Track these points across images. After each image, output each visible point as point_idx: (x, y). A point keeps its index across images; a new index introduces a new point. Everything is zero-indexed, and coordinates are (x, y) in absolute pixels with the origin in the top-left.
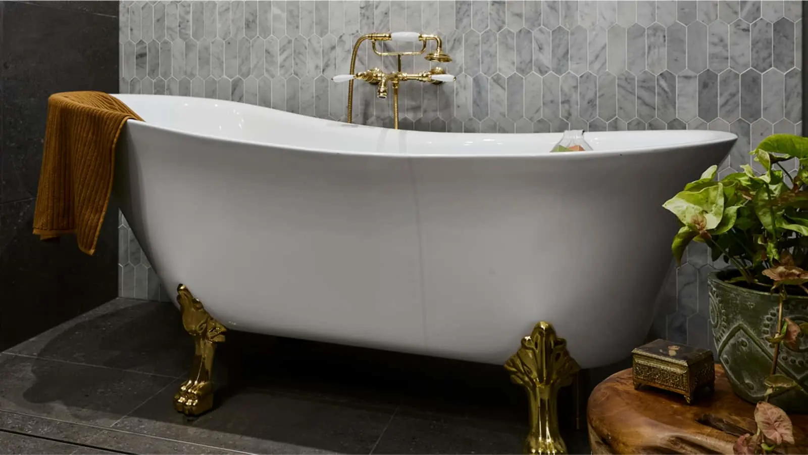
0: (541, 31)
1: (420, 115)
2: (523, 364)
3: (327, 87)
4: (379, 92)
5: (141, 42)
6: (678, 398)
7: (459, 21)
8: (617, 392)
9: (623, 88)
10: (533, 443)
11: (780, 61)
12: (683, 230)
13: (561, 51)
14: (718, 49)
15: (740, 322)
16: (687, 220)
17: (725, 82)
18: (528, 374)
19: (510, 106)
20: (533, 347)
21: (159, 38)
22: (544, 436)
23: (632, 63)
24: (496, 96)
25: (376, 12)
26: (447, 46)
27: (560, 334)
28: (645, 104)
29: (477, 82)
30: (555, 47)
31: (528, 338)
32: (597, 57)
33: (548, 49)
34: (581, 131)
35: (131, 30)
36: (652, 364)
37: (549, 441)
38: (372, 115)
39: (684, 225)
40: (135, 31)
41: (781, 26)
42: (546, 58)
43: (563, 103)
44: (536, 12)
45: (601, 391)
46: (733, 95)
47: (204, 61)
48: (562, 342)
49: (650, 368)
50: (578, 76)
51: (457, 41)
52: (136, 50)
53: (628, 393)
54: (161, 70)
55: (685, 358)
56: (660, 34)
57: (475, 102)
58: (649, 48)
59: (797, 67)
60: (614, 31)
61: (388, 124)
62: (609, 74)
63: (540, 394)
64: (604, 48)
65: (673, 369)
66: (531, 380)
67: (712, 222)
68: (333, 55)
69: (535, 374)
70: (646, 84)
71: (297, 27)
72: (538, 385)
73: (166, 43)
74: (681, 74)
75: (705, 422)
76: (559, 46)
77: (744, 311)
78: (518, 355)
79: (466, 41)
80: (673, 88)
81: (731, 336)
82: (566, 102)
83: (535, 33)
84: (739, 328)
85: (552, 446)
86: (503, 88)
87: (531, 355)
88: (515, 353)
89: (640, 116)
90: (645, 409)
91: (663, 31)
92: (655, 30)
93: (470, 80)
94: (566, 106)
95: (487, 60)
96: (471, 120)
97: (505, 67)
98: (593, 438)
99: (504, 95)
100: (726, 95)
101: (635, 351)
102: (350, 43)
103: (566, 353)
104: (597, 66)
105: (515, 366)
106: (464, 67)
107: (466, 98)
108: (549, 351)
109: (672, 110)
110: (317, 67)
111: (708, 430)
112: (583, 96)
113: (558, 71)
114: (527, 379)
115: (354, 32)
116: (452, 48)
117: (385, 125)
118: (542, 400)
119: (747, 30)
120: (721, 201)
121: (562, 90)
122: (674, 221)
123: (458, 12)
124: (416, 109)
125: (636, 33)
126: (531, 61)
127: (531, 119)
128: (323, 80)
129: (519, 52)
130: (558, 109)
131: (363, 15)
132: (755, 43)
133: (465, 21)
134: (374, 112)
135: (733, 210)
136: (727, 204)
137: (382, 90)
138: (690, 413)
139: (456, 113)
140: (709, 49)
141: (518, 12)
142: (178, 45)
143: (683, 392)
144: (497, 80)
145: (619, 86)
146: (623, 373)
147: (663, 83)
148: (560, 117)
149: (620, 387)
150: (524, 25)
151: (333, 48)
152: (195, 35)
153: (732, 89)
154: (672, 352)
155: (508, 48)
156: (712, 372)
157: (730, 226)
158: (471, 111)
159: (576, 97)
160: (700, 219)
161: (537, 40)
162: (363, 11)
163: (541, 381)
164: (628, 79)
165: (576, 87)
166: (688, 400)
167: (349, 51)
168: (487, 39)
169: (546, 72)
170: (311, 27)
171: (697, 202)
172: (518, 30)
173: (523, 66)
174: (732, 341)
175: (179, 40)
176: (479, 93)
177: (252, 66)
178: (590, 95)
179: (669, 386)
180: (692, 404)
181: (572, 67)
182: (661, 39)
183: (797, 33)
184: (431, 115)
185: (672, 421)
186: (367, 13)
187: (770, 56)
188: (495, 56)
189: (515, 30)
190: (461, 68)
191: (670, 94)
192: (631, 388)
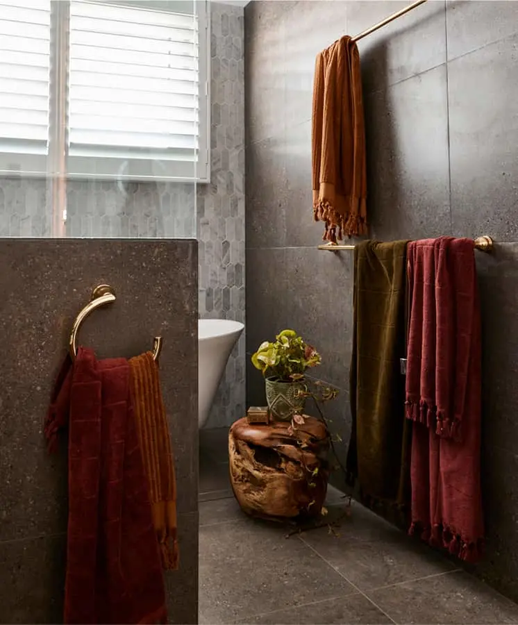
11: (238, 283)
14: (214, 277)
15: (280, 394)
17: (216, 293)
36: (255, 414)
41: (238, 266)
46: (219, 299)
59: (244, 286)
65: (262, 414)
77: (282, 390)
100: (217, 300)
101: (248, 411)
119: (225, 268)
132: (228, 274)
140: (210, 277)
143: (265, 421)
153: (219, 297)
166: (267, 424)
179: (261, 421)
183: (243, 270)
187: (233, 281)
192: (248, 424)
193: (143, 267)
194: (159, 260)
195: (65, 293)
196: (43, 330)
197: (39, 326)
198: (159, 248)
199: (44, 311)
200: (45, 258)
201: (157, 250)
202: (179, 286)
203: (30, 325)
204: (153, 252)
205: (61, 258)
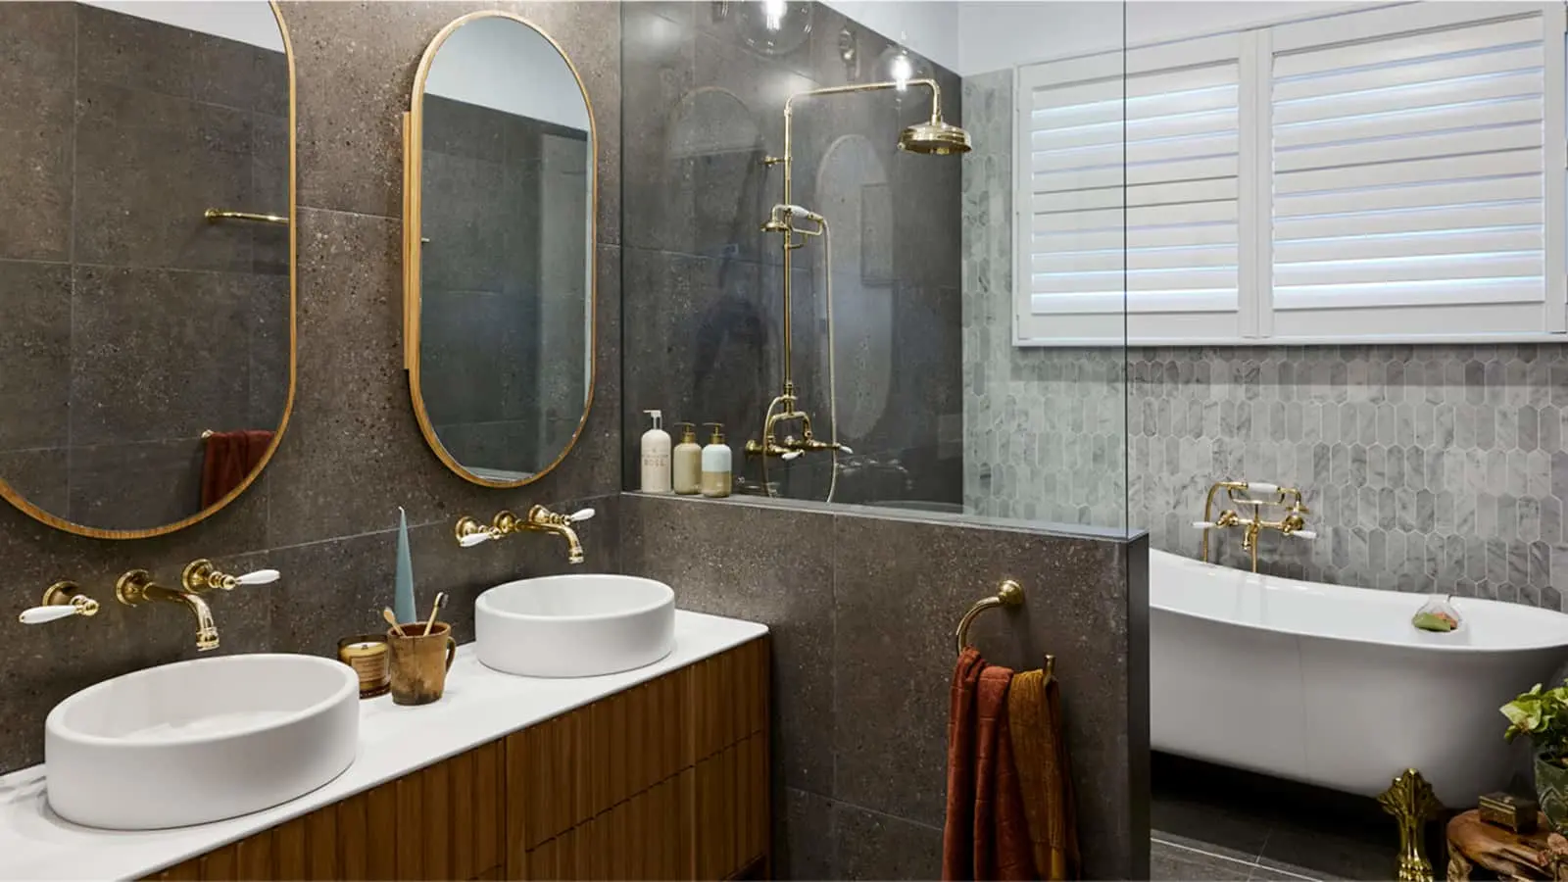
0: (1405, 491)
1: (1276, 557)
2: (1395, 800)
3: (1178, 522)
4: (1243, 545)
5: (985, 464)
6: (1510, 829)
7: (1317, 474)
8: (1467, 821)
9: (1493, 553)
10: (1403, 859)
12: (1512, 728)
13: (1427, 512)
16: (1515, 722)
18: (1399, 806)
19: (1373, 558)
20: (1403, 786)
21: (1004, 462)
22: (1413, 855)
23: (1503, 530)
24: (1355, 546)
25: (1230, 458)
26: (1305, 497)
27: (1427, 778)
28: (1517, 569)
29: (1336, 532)
30: (1420, 508)
31: (1398, 779)
32: (1465, 521)
33: (1413, 509)
34: (1447, 596)
35: (976, 452)
36: (1492, 806)
37: (1417, 859)
38: (1226, 553)
39: (1512, 724)
40: (979, 454)
42: (1411, 517)
43: (1429, 560)
44: (1399, 473)
45: (1455, 821)
47: (1050, 488)
48: (1429, 786)
49: (1491, 809)
50: (1445, 537)
51: (1315, 493)
52: (981, 470)
53: (1475, 823)
54: (1005, 491)
55: (1514, 805)
56: (1532, 504)
57: (1334, 551)
58: (1521, 517)
60: (1484, 499)
61: (1244, 565)
62: (1477, 538)
63: (1409, 823)
64: (1472, 513)
65: (1505, 811)
66: (1401, 812)
67: (1533, 724)
68: (1185, 493)
69: (1404, 808)
70: (1518, 550)
71: (1147, 465)
72: (1407, 817)
73: (1011, 467)
74: (1558, 544)
75: (1525, 843)
76: (1423, 507)
77: (1553, 780)
78: (1390, 791)
79: (1325, 493)
80: (1547, 557)
81: (1547, 794)
82: (1432, 560)
83: (1397, 492)
84: (1551, 790)
85: (1420, 864)
86: (1364, 540)
87: (1400, 792)
88: (1387, 789)
89: (1510, 579)
90: (1485, 833)
91: (1536, 502)
92: (1528, 501)
93: (1329, 530)
94: (1432, 564)
95: (1347, 513)
96: (1330, 567)
97: (1367, 521)
98: (1450, 848)
99: (1365, 548)
101: (1481, 797)
102: (1202, 483)
103: (1432, 795)
104: (1465, 528)
105: (1386, 799)
106: (1323, 518)
107: (1325, 547)
108: (1417, 791)
109: (1544, 576)
110: (1168, 503)
111: (1524, 847)
112: (1450, 556)
113: (1424, 530)
114: (1397, 810)
115: (1207, 473)
116: (1310, 499)
117: (1239, 567)
118: (1410, 828)
120: (1539, 712)
121: (1428, 549)
122: (1507, 722)
123: (1316, 466)
124: (1272, 551)
125: (1507, 502)
126: (1394, 518)
127: (1395, 572)
128: (1174, 516)
129: (1381, 509)
130: (1423, 565)
131: (1216, 460)
133: (1324, 474)
134: (1227, 549)
135: (1547, 718)
136: (1544, 713)
137: (1246, 544)
138: (1516, 837)
139: (1314, 559)
141: (1380, 470)
142: (1022, 470)
143: (1512, 825)
144: (1358, 533)
145: (1489, 549)
146: (1475, 812)
147: (1536, 551)
148: (1426, 572)
149: (1470, 819)
150: (1387, 485)
151: (1184, 487)
152: (1041, 461)
154: (1507, 801)
155: (1370, 504)
156: (1536, 816)
157: (1545, 728)
158: (1330, 558)
159: (1442, 556)
160: (1524, 721)
161: (1400, 499)
162: (1217, 455)
163: (1410, 812)
164: (1500, 545)
165: (1442, 547)
166: (1516, 830)
167: (1201, 492)
168: (1347, 492)
169: (1410, 530)
170: (1161, 466)
171: (1525, 709)
172: (1381, 488)
173: (1386, 522)
174: (1547, 798)
175: (1023, 465)
176: (1339, 542)
177: (1100, 495)
178: (1458, 555)
179: (1504, 821)
180: (1519, 833)
181: (1438, 528)
182: (1533, 511)
184: (1287, 559)
185: (1502, 840)
186: (1221, 458)
188: (1356, 509)
189: (1377, 488)
190: (1319, 519)
191: (1544, 563)
192: (1477, 820)
193: (1055, 567)
194: (1075, 560)
195: (970, 584)
196: (949, 620)
197: (945, 614)
198: (1075, 545)
199: (951, 600)
200: (950, 544)
201: (1073, 548)
202: (1101, 596)
203: (938, 611)
204: (1068, 550)
205: (967, 545)
